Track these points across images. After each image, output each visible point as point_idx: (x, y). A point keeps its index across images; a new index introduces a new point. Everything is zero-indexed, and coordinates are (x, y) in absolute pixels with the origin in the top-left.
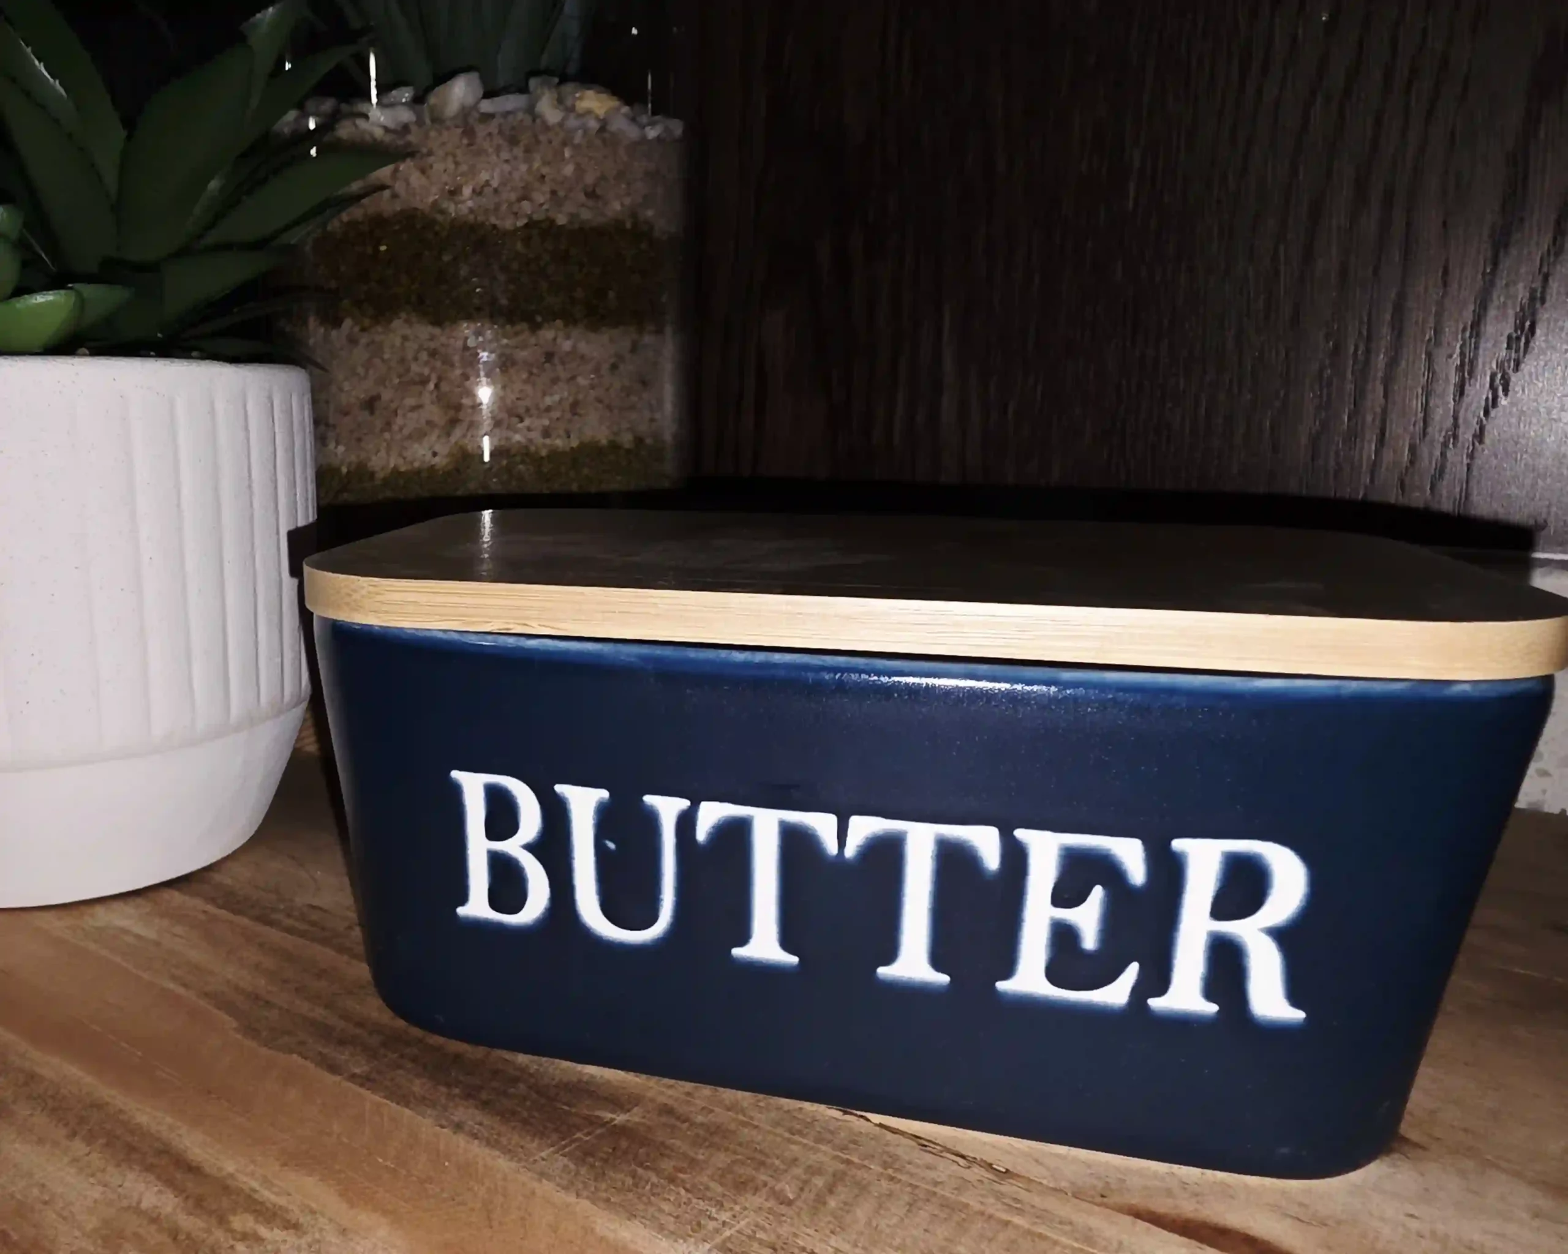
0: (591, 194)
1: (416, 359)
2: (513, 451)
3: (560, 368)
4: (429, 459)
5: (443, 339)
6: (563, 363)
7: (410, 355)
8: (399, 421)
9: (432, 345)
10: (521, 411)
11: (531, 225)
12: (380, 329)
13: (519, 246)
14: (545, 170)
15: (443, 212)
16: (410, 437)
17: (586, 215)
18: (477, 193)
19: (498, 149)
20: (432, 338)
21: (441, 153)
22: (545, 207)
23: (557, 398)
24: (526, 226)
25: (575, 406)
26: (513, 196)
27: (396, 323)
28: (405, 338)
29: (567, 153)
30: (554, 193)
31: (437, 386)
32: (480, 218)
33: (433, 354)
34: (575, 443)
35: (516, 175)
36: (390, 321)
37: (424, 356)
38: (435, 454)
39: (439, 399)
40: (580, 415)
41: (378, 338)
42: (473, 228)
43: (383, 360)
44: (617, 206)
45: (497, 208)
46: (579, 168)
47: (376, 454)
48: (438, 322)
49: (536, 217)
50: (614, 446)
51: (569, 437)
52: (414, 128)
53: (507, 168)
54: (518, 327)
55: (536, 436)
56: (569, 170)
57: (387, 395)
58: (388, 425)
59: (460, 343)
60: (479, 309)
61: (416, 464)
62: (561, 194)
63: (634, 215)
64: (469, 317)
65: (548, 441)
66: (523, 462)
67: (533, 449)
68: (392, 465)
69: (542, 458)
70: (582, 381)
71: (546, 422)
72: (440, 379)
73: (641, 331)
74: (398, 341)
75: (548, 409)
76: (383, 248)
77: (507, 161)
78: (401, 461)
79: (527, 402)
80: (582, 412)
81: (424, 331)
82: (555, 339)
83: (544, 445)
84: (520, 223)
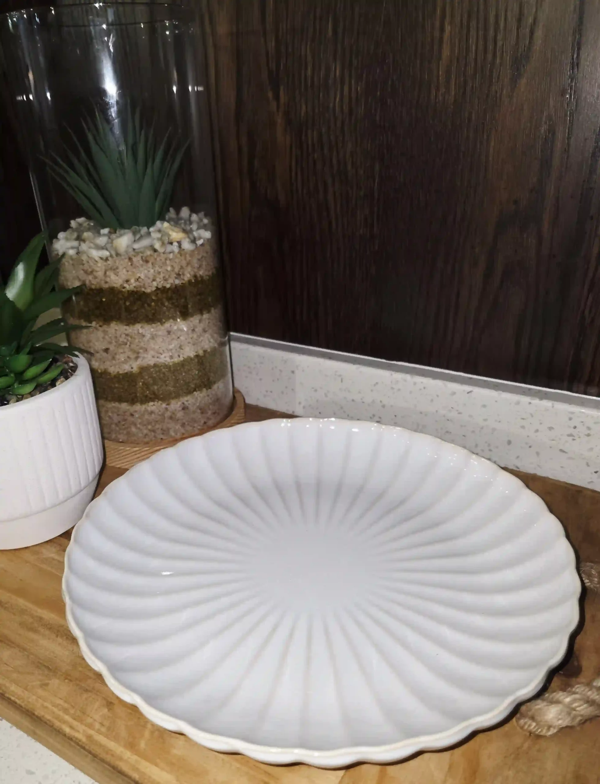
1: (121, 336)
2: (160, 365)
3: (174, 335)
4: (130, 370)
7: (118, 335)
8: (117, 357)
10: (161, 352)
11: (157, 289)
12: (106, 326)
13: (154, 298)
14: (160, 270)
15: (124, 288)
16: (122, 362)
17: (177, 282)
18: (136, 281)
19: (142, 266)
20: (126, 330)
21: (121, 267)
22: (162, 282)
25: (181, 347)
26: (150, 281)
27: (112, 325)
30: (164, 277)
31: (130, 346)
32: (138, 289)
33: (127, 335)
35: (150, 274)
37: (124, 336)
38: (132, 368)
39: (131, 349)
41: (106, 329)
42: (137, 292)
43: (109, 337)
44: (188, 276)
45: (144, 285)
47: (111, 367)
48: (127, 324)
49: (159, 287)
50: (197, 356)
51: (179, 357)
54: (156, 325)
57: (112, 348)
58: (114, 358)
60: (142, 320)
61: (126, 371)
62: (167, 277)
64: (139, 322)
66: (164, 368)
68: (117, 371)
69: (170, 366)
70: (182, 338)
71: (171, 354)
72: (130, 343)
76: (104, 300)
77: (146, 269)
78: (120, 370)
79: (163, 349)
81: (123, 327)
82: (170, 326)
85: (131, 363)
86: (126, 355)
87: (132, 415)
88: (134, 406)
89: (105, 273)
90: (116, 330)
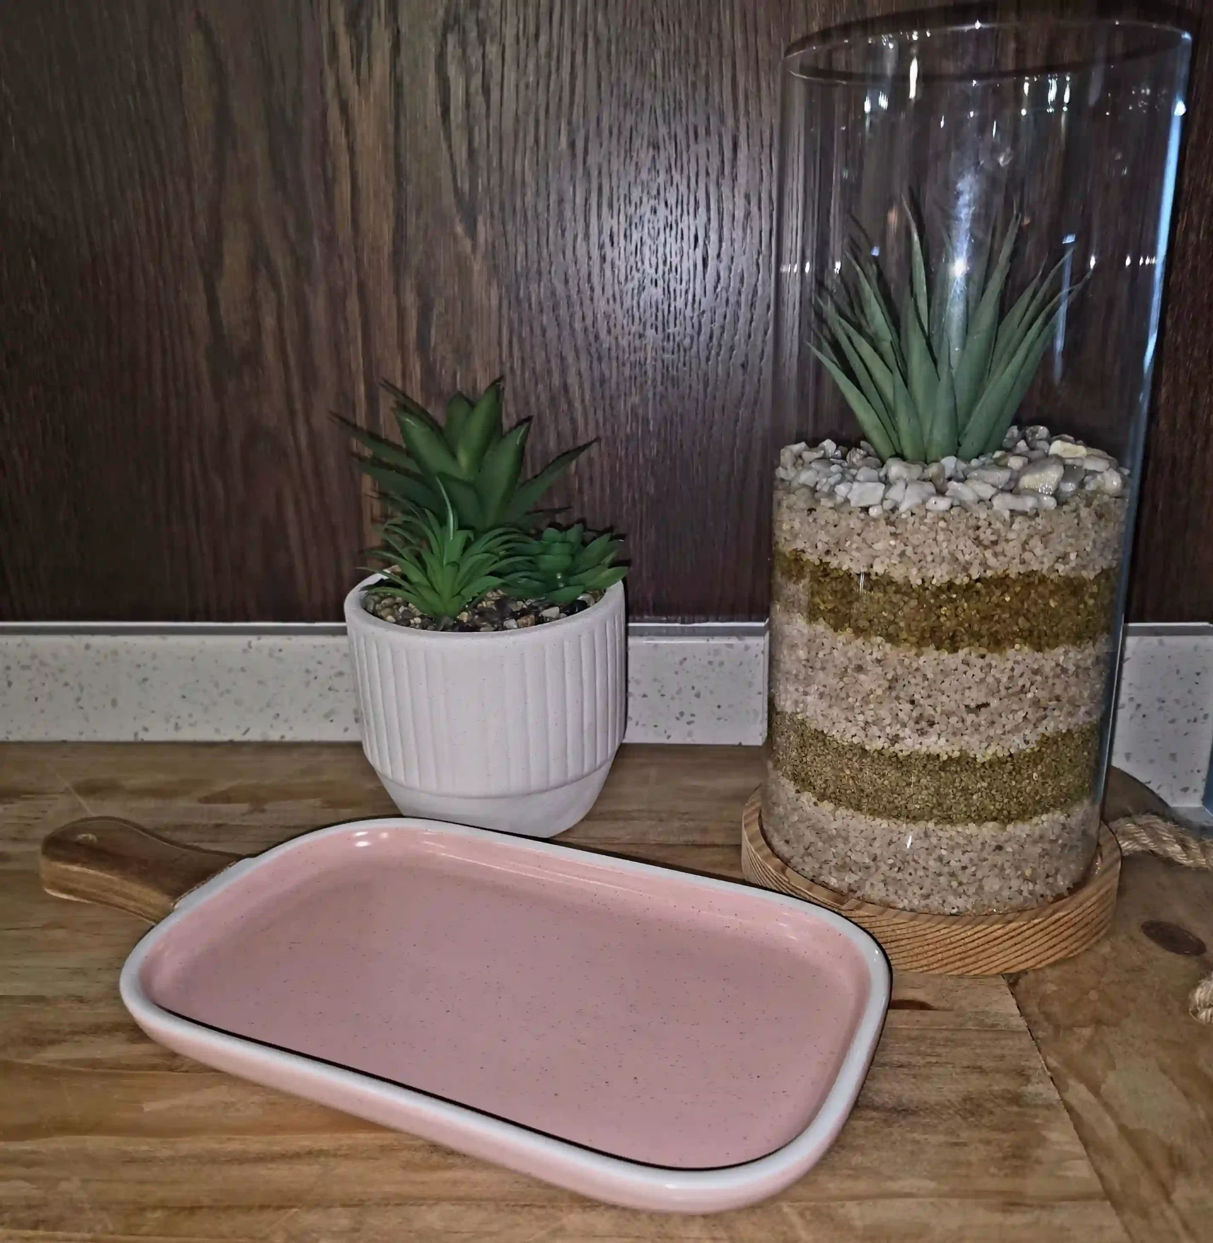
1: (1022, 675)
5: (1043, 661)
8: (1003, 721)
12: (996, 655)
20: (1036, 660)
36: (1006, 650)
37: (1028, 674)
38: (1027, 743)
42: (1073, 580)
43: (995, 678)
47: (978, 745)
48: (1040, 649)
54: (1086, 645)
58: (993, 724)
59: (1053, 663)
61: (1011, 751)
64: (1062, 644)
68: (991, 753)
74: (1010, 664)
78: (999, 750)
81: (1029, 655)
85: (1027, 732)
86: (1022, 714)
87: (999, 848)
88: (1010, 828)
89: (1026, 543)
90: (1016, 662)
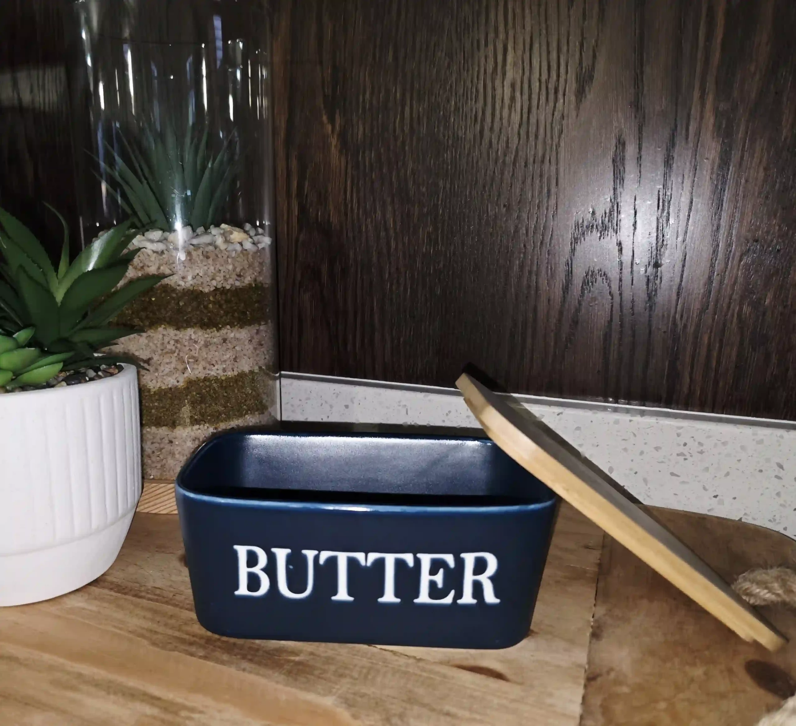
0: (239, 276)
1: (169, 343)
2: (211, 379)
3: (229, 345)
4: (176, 383)
5: (181, 336)
6: (230, 342)
7: (166, 342)
8: (162, 368)
9: (176, 338)
10: (214, 362)
11: (216, 289)
12: (152, 331)
13: (211, 298)
14: (220, 268)
15: (179, 285)
16: (167, 375)
17: (238, 284)
18: (194, 278)
19: (202, 261)
20: (176, 335)
22: (222, 282)
23: (228, 356)
24: (214, 290)
25: (235, 360)
26: (208, 279)
27: (160, 329)
28: (164, 335)
29: (230, 260)
30: (224, 276)
31: (178, 354)
32: (195, 288)
33: (177, 341)
34: (236, 373)
35: (209, 271)
36: (157, 328)
37: (172, 342)
38: (178, 382)
39: (179, 359)
40: (236, 361)
41: (152, 335)
42: (193, 291)
43: (154, 344)
44: (249, 278)
45: (202, 283)
46: (234, 265)
47: (151, 381)
48: (178, 329)
49: (218, 287)
50: (251, 372)
51: (233, 371)
52: (165, 252)
53: (206, 268)
54: (212, 330)
55: (220, 372)
56: (230, 267)
57: (156, 358)
58: (157, 370)
59: (187, 338)
60: (195, 324)
61: (170, 386)
62: (228, 276)
63: (255, 280)
64: (192, 327)
65: (225, 374)
66: (215, 382)
67: (219, 377)
68: (158, 386)
69: (223, 380)
70: (238, 348)
71: (224, 366)
72: (179, 351)
73: (260, 325)
74: (161, 336)
75: (225, 361)
76: (153, 299)
77: (205, 265)
78: (162, 385)
79: (217, 359)
80: (238, 361)
81: (171, 332)
82: (227, 333)
83: (224, 375)
84: (212, 289)
85: (177, 375)
86: (173, 365)
87: (171, 442)
88: (175, 431)
